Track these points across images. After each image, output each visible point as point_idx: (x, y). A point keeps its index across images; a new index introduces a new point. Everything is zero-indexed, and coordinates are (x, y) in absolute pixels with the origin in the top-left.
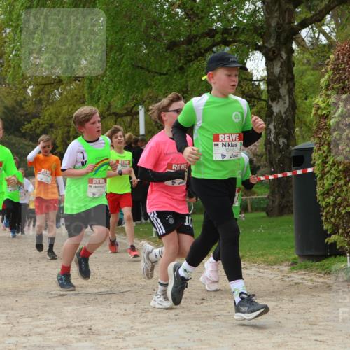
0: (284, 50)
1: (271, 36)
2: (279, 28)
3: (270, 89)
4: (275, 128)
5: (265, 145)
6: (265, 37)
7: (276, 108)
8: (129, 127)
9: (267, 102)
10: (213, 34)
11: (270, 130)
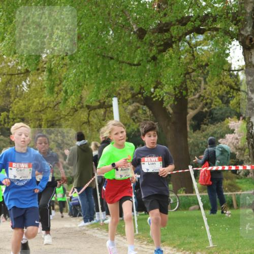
6: (240, 24)
10: (184, 22)
11: (252, 123)
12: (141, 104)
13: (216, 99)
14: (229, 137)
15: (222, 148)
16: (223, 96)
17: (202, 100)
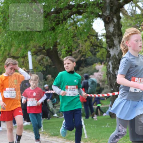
0: (115, 17)
1: (106, 8)
2: (112, 4)
3: (108, 40)
4: (112, 64)
5: (107, 74)
6: (103, 9)
7: (112, 52)
8: (23, 65)
9: (107, 49)
10: (71, 7)
11: (109, 65)
12: (45, 56)
13: (88, 52)
14: (96, 74)
15: (92, 80)
16: (92, 51)
17: (81, 53)
